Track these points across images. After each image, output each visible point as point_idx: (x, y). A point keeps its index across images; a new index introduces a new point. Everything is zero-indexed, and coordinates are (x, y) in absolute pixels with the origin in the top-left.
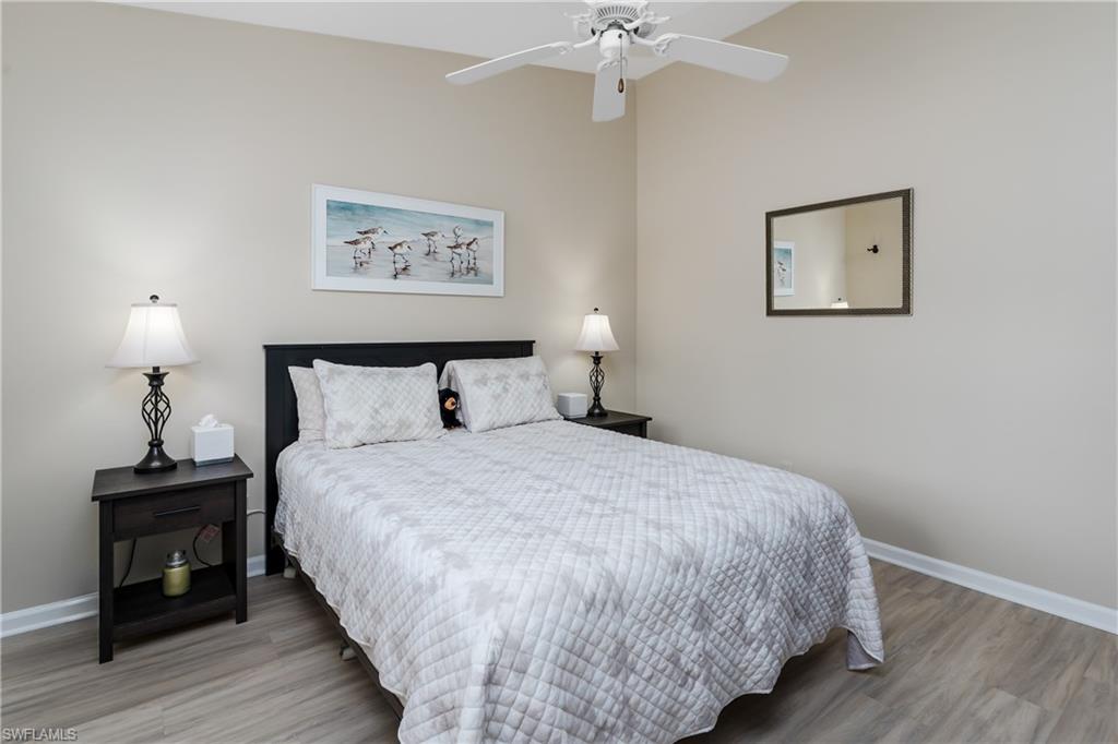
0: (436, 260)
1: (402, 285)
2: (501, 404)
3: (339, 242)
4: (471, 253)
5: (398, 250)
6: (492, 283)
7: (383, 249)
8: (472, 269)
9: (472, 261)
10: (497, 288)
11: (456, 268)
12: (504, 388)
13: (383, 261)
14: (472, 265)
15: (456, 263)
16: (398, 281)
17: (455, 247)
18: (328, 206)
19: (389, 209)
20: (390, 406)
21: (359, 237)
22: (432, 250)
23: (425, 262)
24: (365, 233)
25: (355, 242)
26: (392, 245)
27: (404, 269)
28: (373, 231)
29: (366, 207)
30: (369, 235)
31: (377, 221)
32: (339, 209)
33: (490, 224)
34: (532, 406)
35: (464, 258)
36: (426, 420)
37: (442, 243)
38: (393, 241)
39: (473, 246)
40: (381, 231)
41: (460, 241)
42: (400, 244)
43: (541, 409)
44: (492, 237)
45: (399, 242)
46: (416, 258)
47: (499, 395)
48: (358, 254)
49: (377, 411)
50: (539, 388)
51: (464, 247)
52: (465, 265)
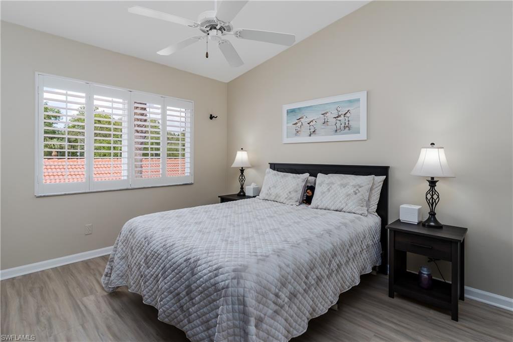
0: (328, 125)
1: (314, 138)
2: (323, 197)
3: (291, 125)
4: (347, 118)
5: (311, 124)
6: (359, 133)
7: (305, 124)
8: (347, 127)
9: (347, 123)
10: (363, 135)
11: (338, 128)
12: (328, 189)
13: (306, 130)
14: (347, 125)
15: (338, 125)
16: (311, 137)
17: (337, 117)
18: (287, 112)
19: (307, 107)
20: (275, 188)
21: (297, 121)
22: (326, 121)
23: (323, 127)
24: (299, 119)
25: (296, 124)
26: (309, 122)
27: (314, 132)
28: (302, 118)
29: (299, 109)
30: (301, 120)
31: (303, 114)
32: (291, 112)
33: (358, 100)
34: (341, 202)
35: (343, 122)
36: (287, 196)
37: (330, 117)
38: (308, 120)
39: (348, 115)
40: (305, 117)
41: (340, 113)
42: (312, 121)
43: (347, 205)
44: (359, 107)
45: (311, 120)
46: (318, 125)
47: (324, 193)
48: (297, 128)
49: (270, 189)
50: (349, 192)
51: (342, 116)
52: (343, 125)
